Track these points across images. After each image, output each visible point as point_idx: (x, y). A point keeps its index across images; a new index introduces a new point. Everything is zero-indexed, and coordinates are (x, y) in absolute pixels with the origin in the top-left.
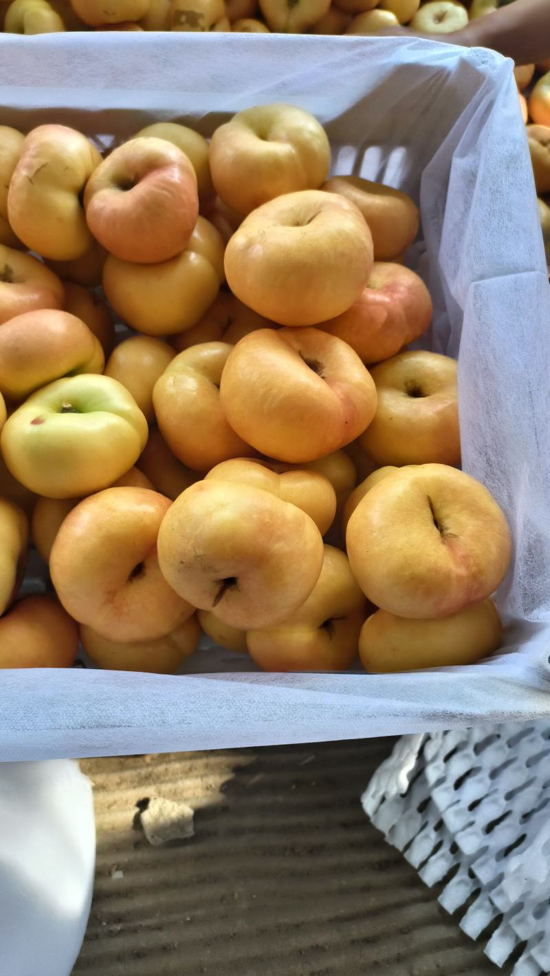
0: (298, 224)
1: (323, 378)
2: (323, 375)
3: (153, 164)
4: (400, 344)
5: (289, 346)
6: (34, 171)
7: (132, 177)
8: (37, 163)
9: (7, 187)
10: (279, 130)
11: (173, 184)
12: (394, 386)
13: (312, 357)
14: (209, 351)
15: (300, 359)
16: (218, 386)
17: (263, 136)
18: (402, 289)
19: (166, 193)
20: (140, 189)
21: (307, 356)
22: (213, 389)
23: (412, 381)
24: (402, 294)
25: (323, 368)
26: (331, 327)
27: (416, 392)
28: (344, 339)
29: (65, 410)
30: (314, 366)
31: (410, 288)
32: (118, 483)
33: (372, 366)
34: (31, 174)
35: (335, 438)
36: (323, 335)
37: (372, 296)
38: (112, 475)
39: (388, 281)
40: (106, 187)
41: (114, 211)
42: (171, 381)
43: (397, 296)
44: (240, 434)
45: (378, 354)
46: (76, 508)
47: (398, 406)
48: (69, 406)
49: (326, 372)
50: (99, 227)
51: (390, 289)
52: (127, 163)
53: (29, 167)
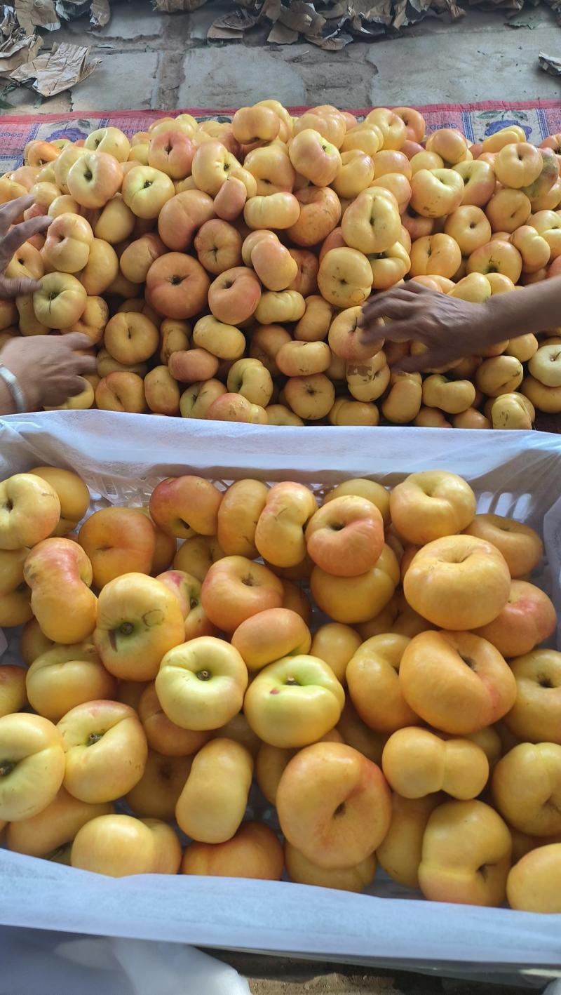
0: (456, 561)
1: (475, 672)
2: (475, 669)
3: (356, 517)
4: (532, 646)
5: (451, 647)
6: (278, 513)
7: (341, 523)
8: (280, 508)
9: (256, 523)
10: (441, 490)
11: (368, 530)
12: (529, 677)
13: (467, 655)
14: (388, 641)
15: (458, 655)
16: (397, 670)
17: (429, 494)
18: (532, 605)
19: (364, 536)
20: (345, 532)
21: (463, 654)
22: (394, 672)
23: (543, 675)
24: (532, 608)
25: (475, 663)
26: (480, 632)
27: (546, 683)
28: (489, 640)
29: (289, 683)
30: (468, 662)
31: (538, 605)
32: (324, 738)
33: (510, 660)
34: (276, 515)
35: (487, 718)
36: (475, 638)
37: (512, 610)
38: (320, 734)
39: (521, 597)
40: (323, 527)
41: (329, 546)
42: (361, 663)
43: (528, 610)
44: (414, 709)
45: (516, 652)
46: (296, 757)
47: (532, 694)
48: (292, 679)
49: (477, 667)
50: (316, 554)
51: (523, 604)
52: (339, 513)
53: (274, 510)
